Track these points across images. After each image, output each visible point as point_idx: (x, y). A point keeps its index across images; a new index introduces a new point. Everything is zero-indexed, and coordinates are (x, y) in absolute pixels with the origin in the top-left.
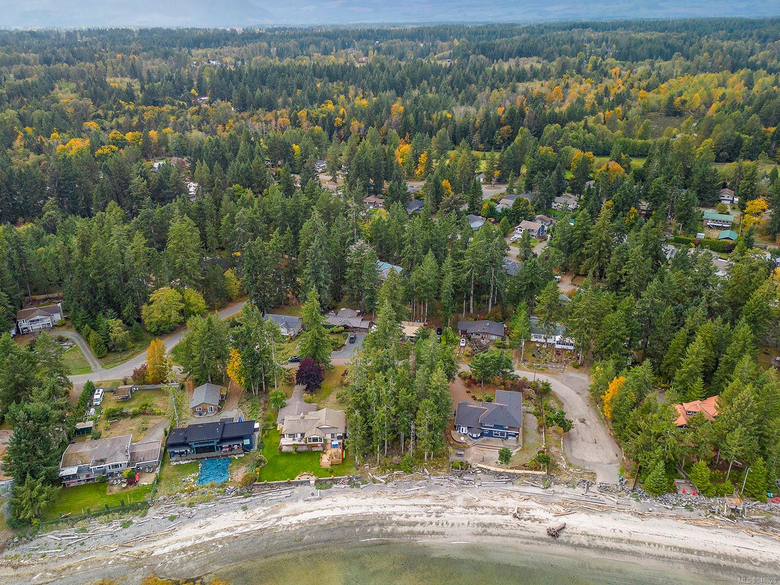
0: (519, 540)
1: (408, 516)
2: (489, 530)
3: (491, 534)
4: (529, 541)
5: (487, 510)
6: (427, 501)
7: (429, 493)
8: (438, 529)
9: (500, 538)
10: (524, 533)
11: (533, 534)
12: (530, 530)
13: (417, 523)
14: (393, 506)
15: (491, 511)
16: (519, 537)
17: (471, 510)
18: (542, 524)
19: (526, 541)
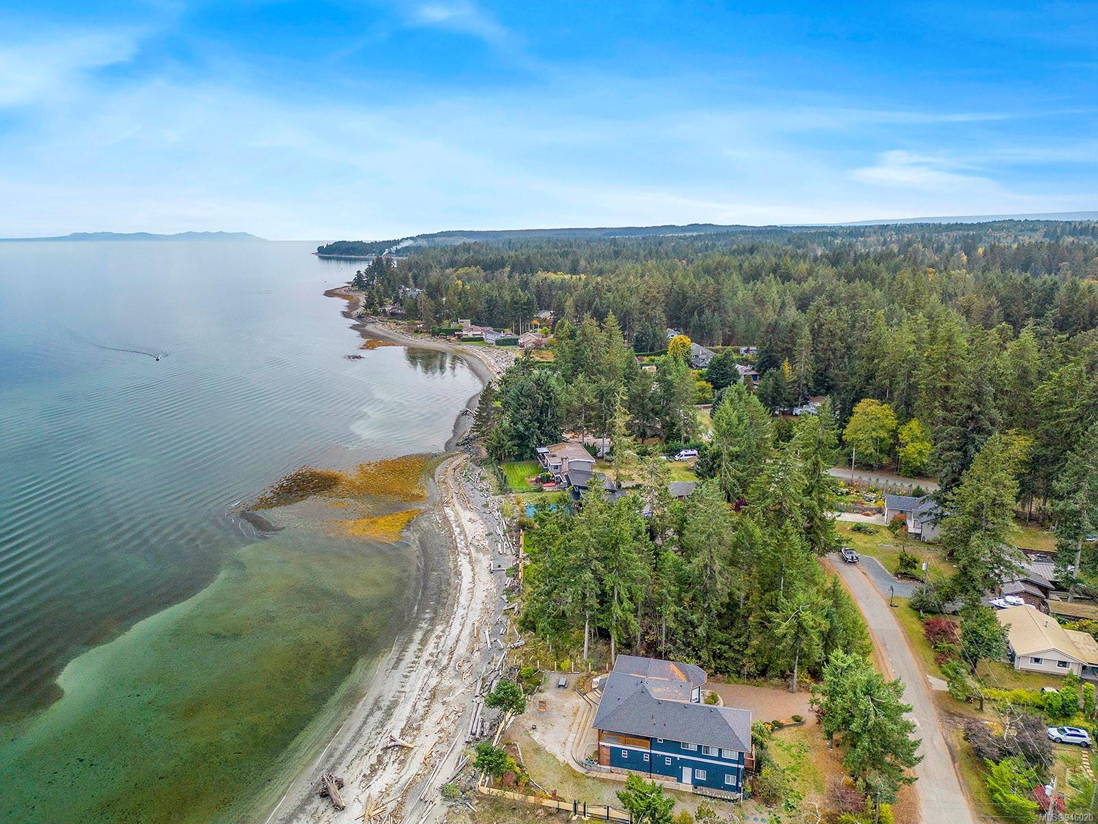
0: (342, 747)
1: (439, 637)
2: (379, 715)
3: (371, 713)
4: (333, 760)
5: (421, 711)
6: (461, 650)
7: (477, 654)
8: (403, 664)
9: (359, 724)
10: (354, 752)
11: (345, 764)
12: (357, 761)
13: (424, 646)
14: (463, 625)
15: (417, 716)
16: (349, 747)
17: (428, 694)
18: (360, 778)
19: (337, 754)
